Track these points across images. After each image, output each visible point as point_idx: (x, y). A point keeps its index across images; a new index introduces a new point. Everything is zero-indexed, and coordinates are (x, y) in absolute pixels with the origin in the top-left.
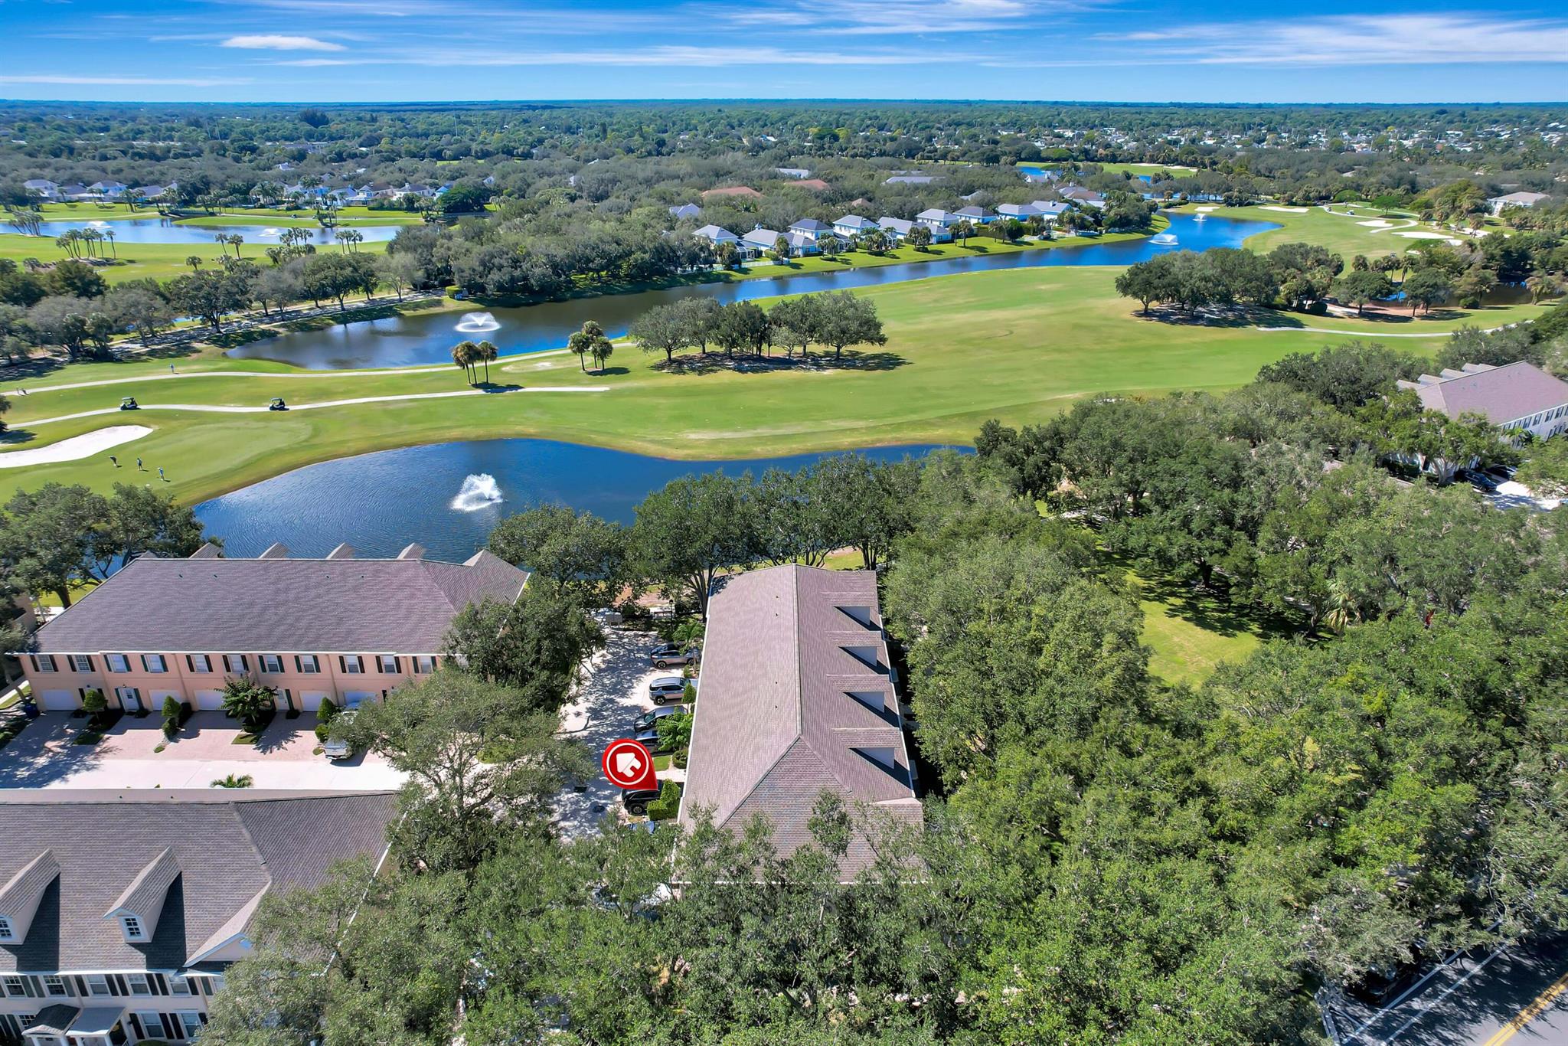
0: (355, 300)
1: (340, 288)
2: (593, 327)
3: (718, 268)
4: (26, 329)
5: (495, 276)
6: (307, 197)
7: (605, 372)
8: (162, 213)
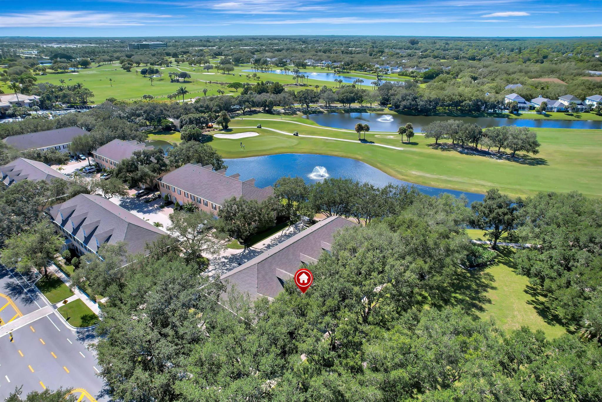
0: (356, 105)
1: (353, 100)
2: (409, 125)
3: (506, 112)
4: (253, 102)
5: (404, 103)
6: (381, 69)
7: (409, 143)
8: (335, 71)
